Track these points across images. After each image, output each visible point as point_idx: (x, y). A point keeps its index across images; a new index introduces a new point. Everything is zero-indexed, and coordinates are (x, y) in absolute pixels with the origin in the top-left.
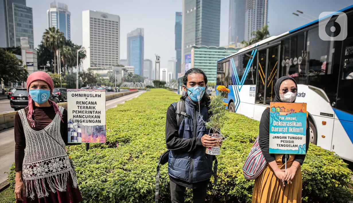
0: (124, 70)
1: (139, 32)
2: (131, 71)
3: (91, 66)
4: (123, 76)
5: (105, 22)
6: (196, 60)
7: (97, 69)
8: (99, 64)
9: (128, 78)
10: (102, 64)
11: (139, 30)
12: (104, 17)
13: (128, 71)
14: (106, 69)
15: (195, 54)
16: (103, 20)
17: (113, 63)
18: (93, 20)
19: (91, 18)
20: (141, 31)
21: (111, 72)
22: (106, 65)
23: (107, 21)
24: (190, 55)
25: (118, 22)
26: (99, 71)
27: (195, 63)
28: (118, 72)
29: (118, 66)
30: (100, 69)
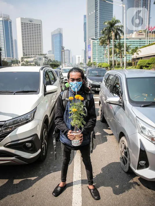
0: (45, 57)
1: (59, 30)
2: (50, 58)
3: (24, 56)
4: (44, 62)
5: (31, 25)
6: (94, 48)
7: (27, 58)
8: (28, 54)
9: (48, 63)
10: (31, 54)
11: (59, 29)
12: (31, 22)
13: (48, 58)
14: (32, 57)
15: (93, 44)
16: (30, 24)
17: (38, 53)
18: (23, 24)
19: (22, 23)
20: (60, 30)
21: (36, 59)
22: (33, 54)
23: (33, 24)
24: (90, 45)
25: (40, 25)
26: (28, 59)
27: (93, 50)
28: (40, 59)
29: (41, 55)
30: (29, 58)
